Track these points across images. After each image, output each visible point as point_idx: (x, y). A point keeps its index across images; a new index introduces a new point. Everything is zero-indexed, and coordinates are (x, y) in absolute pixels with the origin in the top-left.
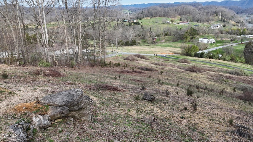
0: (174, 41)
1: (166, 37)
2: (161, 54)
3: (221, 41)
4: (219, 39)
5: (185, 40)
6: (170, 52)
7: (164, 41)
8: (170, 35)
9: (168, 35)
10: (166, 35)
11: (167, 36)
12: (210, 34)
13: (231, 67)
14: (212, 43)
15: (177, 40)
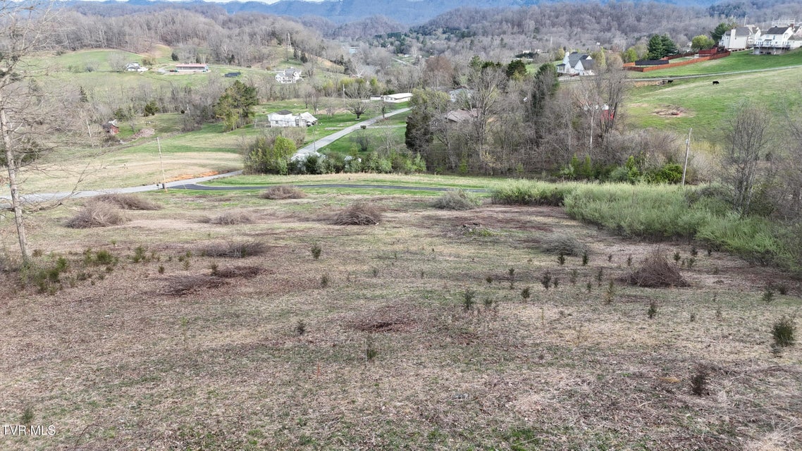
0: (185, 130)
1: (151, 117)
2: (176, 179)
3: (330, 118)
4: (323, 112)
5: (225, 123)
6: (202, 170)
7: (149, 132)
8: (165, 111)
9: (157, 110)
10: (149, 110)
11: (156, 115)
12: (289, 99)
13: (412, 188)
14: (308, 126)
15: (196, 125)
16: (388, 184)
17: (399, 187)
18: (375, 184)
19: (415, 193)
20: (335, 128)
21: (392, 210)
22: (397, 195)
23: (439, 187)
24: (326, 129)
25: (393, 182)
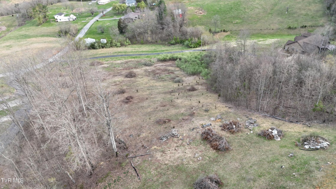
3: (81, 15)
13: (132, 55)
14: (74, 20)
15: (23, 22)
16: (124, 54)
17: (128, 55)
18: (120, 54)
19: (134, 58)
20: (86, 21)
21: (134, 68)
22: (130, 60)
23: (139, 53)
24: (82, 22)
25: (125, 52)
